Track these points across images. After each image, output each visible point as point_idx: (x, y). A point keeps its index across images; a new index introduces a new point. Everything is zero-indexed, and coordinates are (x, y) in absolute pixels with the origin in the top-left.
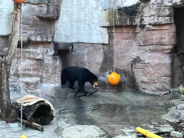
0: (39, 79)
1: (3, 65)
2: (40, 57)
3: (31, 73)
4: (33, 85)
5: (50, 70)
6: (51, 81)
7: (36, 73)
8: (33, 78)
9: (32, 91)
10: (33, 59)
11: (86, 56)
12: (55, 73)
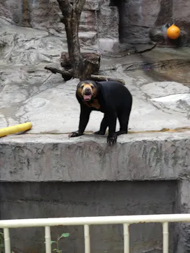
0: (94, 33)
1: (74, 14)
2: (96, 8)
3: (86, 26)
4: (89, 41)
5: (108, 23)
6: (108, 36)
7: (91, 27)
8: (88, 33)
9: (88, 47)
10: (88, 10)
11: (141, 8)
12: (113, 26)
